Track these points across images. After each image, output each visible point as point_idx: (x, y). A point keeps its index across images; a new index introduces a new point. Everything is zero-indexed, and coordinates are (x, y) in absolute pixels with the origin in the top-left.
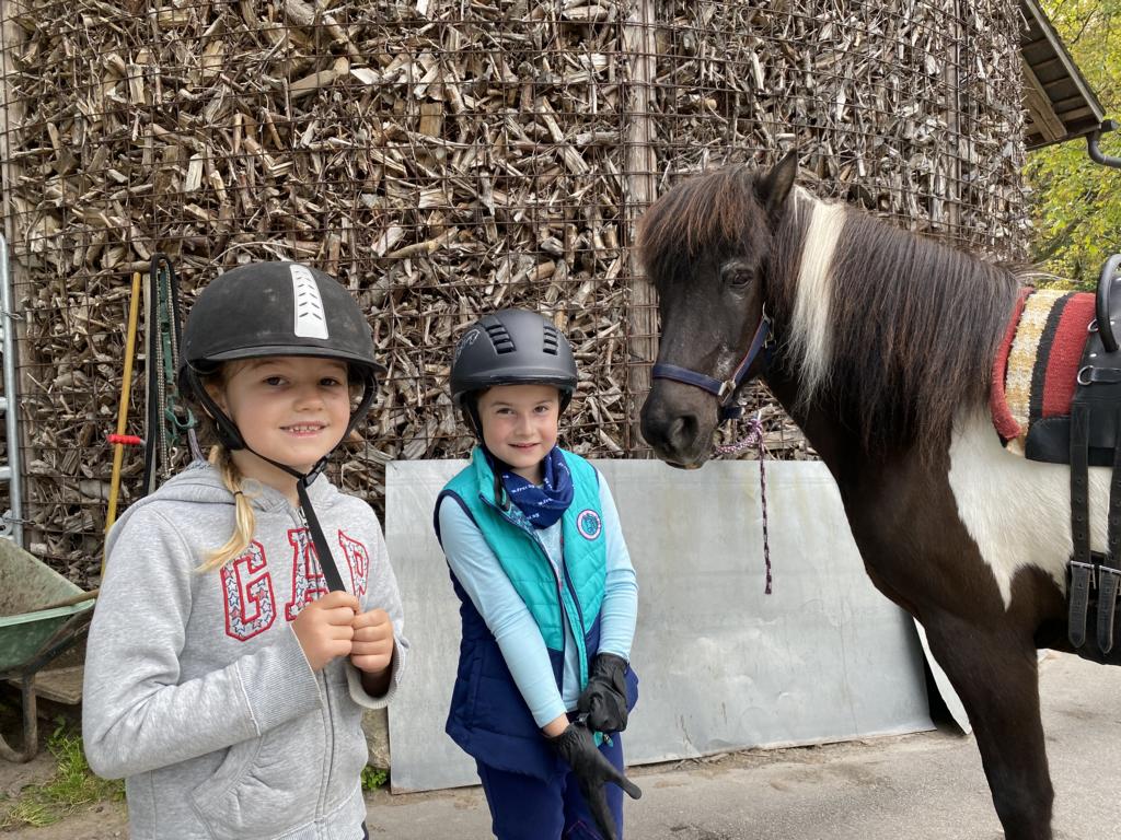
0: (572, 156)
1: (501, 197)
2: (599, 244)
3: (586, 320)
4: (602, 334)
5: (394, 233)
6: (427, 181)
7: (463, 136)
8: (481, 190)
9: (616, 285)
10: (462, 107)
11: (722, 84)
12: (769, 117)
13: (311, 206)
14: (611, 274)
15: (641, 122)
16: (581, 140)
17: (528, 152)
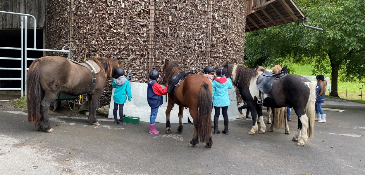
0: (141, 42)
1: (131, 47)
2: (144, 53)
3: (143, 63)
4: (144, 65)
5: (117, 51)
6: (122, 45)
7: (127, 39)
8: (129, 46)
9: (147, 59)
10: (127, 36)
11: (163, 32)
12: (170, 37)
13: (108, 47)
14: (146, 57)
15: (151, 38)
16: (142, 40)
17: (135, 41)
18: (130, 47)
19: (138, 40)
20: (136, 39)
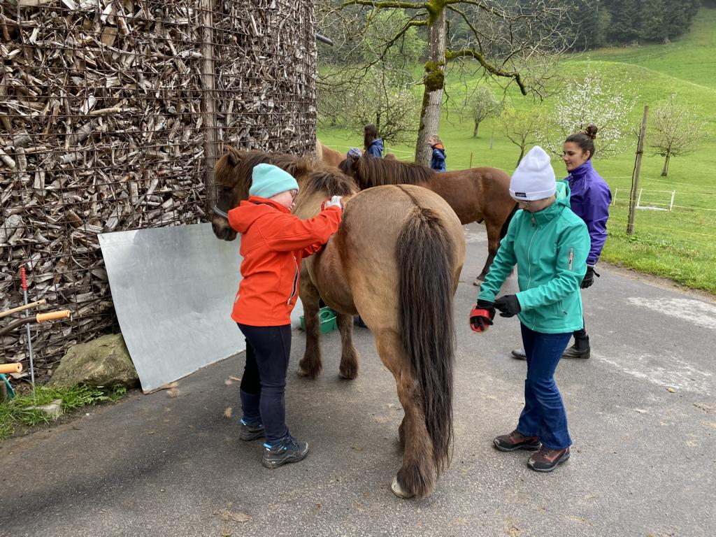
0: (180, 63)
1: (149, 83)
2: (193, 110)
3: (189, 149)
4: (196, 156)
5: (92, 100)
6: (110, 72)
7: (126, 47)
8: (139, 79)
9: (201, 131)
10: (128, 32)
11: (240, 29)
12: (256, 48)
13: (37, 80)
14: (199, 123)
15: (209, 47)
16: (185, 54)
17: (160, 59)
18: (145, 84)
19: (170, 53)
20: (162, 51)
